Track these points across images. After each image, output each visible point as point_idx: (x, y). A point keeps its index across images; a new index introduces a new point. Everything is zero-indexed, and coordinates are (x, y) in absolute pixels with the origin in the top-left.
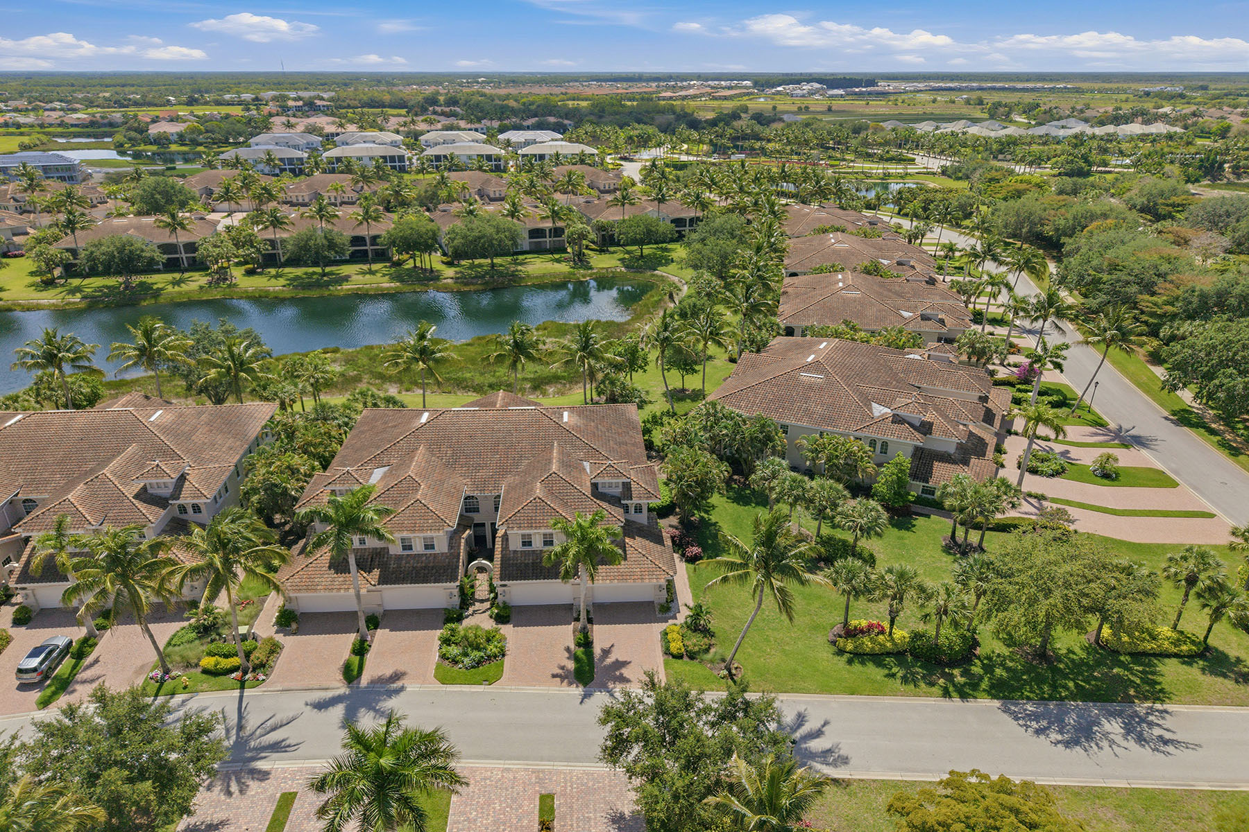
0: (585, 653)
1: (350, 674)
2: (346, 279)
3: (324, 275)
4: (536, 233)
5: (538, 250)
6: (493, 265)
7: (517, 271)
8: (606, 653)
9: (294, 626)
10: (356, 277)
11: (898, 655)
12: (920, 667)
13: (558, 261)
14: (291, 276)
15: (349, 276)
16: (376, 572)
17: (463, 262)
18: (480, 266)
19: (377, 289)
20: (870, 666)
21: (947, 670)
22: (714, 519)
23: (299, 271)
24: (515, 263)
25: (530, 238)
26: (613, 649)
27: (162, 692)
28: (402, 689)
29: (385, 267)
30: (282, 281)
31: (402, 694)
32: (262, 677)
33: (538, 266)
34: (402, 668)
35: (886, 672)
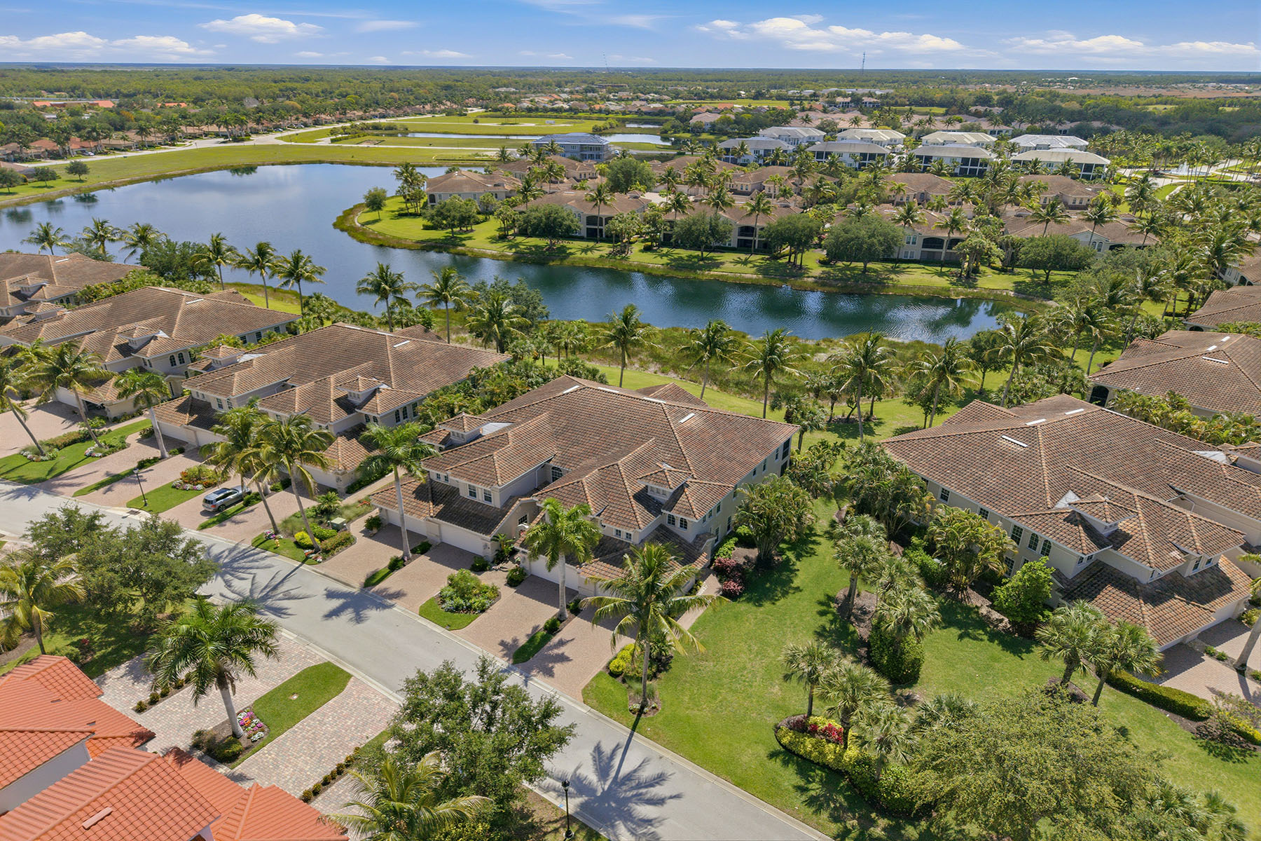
0: (543, 637)
1: (371, 581)
2: (718, 265)
3: (703, 259)
4: (931, 242)
5: (927, 261)
6: (865, 270)
7: (888, 279)
8: (562, 643)
9: (375, 531)
10: (731, 266)
11: (834, 774)
12: (845, 797)
13: (941, 274)
14: (676, 256)
15: (722, 263)
16: (441, 506)
17: (840, 264)
18: (854, 268)
19: (736, 278)
20: (792, 769)
21: (873, 815)
22: (798, 565)
23: (683, 253)
24: (894, 271)
25: (924, 246)
26: (569, 644)
27: (261, 546)
28: (391, 606)
29: (763, 259)
30: (665, 260)
31: (387, 611)
32: (320, 559)
33: (918, 277)
34: (405, 591)
35: (802, 783)
